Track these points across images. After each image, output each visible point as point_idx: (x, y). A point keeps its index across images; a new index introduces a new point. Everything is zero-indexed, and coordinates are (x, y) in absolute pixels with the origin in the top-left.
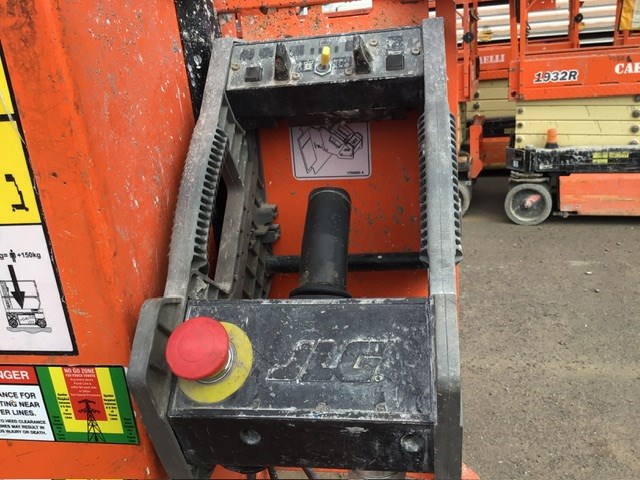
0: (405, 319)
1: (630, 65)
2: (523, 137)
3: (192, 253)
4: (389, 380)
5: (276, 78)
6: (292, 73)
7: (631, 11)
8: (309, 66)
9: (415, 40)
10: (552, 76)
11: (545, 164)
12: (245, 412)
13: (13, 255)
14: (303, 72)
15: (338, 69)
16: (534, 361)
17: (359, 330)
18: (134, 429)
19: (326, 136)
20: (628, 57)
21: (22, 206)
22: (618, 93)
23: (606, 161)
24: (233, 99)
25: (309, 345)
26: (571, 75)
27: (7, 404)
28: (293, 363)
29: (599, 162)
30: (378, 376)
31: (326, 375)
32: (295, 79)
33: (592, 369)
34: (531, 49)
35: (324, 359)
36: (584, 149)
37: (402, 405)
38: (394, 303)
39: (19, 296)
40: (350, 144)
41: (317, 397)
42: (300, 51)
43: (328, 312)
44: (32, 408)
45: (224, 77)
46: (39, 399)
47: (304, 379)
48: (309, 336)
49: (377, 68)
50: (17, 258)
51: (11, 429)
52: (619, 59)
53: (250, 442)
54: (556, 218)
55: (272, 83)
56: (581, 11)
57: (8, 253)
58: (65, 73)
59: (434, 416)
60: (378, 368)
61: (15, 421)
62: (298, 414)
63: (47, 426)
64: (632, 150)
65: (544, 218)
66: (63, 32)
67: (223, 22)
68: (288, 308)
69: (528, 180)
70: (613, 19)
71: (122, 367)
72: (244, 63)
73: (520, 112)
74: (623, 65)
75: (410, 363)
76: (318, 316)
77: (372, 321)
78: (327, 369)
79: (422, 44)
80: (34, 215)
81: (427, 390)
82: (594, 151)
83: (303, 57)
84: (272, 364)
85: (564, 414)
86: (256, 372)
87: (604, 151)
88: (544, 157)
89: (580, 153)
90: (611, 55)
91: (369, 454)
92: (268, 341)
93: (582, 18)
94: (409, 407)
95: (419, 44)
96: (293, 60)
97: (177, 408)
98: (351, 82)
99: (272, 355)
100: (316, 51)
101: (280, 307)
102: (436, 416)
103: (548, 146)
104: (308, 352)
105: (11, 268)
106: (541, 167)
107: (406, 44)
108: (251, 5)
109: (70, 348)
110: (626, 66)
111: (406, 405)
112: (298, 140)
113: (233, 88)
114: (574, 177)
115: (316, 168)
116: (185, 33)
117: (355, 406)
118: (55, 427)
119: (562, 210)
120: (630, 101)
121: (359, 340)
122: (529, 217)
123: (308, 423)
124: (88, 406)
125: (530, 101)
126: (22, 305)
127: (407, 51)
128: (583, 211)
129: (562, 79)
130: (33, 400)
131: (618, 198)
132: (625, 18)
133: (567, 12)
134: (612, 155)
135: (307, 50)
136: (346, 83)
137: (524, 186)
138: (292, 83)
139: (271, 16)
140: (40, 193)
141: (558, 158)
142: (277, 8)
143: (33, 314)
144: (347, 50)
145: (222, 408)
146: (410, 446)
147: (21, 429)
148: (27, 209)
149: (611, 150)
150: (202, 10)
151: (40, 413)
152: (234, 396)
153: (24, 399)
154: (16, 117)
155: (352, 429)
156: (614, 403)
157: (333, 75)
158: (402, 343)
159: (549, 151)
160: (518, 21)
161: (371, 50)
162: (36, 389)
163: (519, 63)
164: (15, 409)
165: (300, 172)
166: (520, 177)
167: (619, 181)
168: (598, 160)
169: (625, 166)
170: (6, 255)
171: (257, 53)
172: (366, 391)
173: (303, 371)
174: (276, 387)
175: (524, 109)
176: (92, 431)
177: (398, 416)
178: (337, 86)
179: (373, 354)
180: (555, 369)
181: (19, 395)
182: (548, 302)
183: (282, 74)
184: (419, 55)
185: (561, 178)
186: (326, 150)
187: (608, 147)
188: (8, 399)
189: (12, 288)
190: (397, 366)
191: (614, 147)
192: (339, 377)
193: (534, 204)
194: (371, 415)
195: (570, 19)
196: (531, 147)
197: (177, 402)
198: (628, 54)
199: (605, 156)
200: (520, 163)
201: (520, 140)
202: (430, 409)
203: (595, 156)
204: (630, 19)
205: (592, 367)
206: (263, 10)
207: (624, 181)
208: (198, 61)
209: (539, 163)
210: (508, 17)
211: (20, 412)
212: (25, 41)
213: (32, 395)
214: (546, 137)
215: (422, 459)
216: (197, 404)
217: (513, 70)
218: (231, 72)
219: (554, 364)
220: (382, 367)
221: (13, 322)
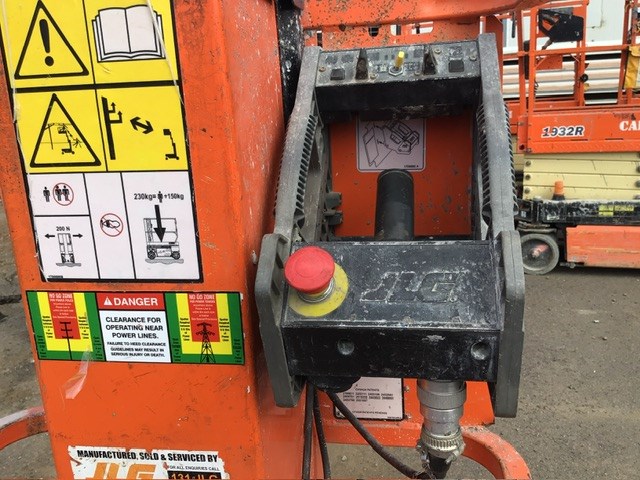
0: (472, 256)
1: (634, 123)
2: (531, 188)
3: (294, 207)
4: (462, 301)
5: (357, 78)
6: (370, 74)
7: (636, 71)
8: (383, 69)
9: (472, 50)
10: (559, 132)
11: (553, 215)
12: (344, 323)
13: (160, 196)
14: (380, 72)
15: (409, 71)
16: (544, 404)
17: (436, 265)
18: (241, 350)
19: (388, 133)
20: (633, 115)
21: (174, 156)
22: (623, 150)
23: (612, 214)
24: (320, 93)
25: (394, 275)
26: (577, 131)
27: (135, 328)
28: (382, 288)
29: (605, 214)
30: (452, 297)
31: (410, 296)
32: (372, 78)
33: (603, 412)
34: (538, 106)
35: (407, 285)
36: (590, 202)
37: (473, 318)
38: (465, 244)
39: (160, 231)
40: (408, 141)
41: (402, 313)
42: (376, 57)
43: (409, 251)
44: (156, 332)
45: (313, 76)
46: (163, 323)
47: (392, 299)
48: (394, 269)
49: (441, 69)
50: (164, 199)
51: (135, 352)
52: (624, 117)
53: (345, 353)
54: (563, 268)
55: (353, 81)
56: (586, 72)
57: (157, 194)
58: (222, 49)
59: (501, 325)
60: (452, 291)
61: (139, 344)
62: (388, 324)
63: (167, 349)
64: (637, 204)
65: (551, 268)
66: (224, 18)
67: (307, 37)
68: (376, 248)
69: (535, 230)
70: (617, 81)
71: (238, 293)
72: (329, 66)
73: (528, 164)
74: (627, 123)
75: (478, 287)
76: (400, 255)
77: (445, 258)
78: (410, 292)
79: (478, 52)
80: (183, 163)
81: (493, 308)
82: (600, 204)
83: (379, 62)
84: (364, 289)
85: (575, 455)
86: (351, 295)
87: (610, 204)
88: (551, 208)
89: (587, 206)
90: (616, 113)
91: (443, 362)
92: (360, 274)
93: (587, 79)
94: (479, 319)
95: (475, 53)
96: (370, 64)
97: (288, 321)
98: (420, 81)
99: (363, 283)
100: (389, 57)
101: (368, 248)
102: (502, 324)
103: (555, 197)
104: (394, 280)
105: (157, 208)
106: (548, 218)
107: (464, 53)
108: (332, 23)
109: (198, 277)
110: (630, 123)
111: (476, 317)
112: (364, 137)
113: (321, 85)
114: (581, 229)
115: (378, 161)
116: (282, 41)
117: (434, 318)
118: (173, 349)
119: (569, 260)
120: (635, 157)
121: (436, 272)
122: (537, 266)
123: (397, 331)
124: (205, 329)
125: (537, 154)
126: (161, 239)
127: (466, 58)
128: (590, 262)
129: (569, 134)
130: (157, 324)
131: (623, 250)
132: (630, 78)
133: (573, 73)
134: (617, 208)
135: (382, 56)
136: (416, 82)
137: (532, 236)
138: (369, 81)
139: (348, 33)
140: (190, 146)
141: (565, 210)
142: (354, 26)
143: (170, 247)
144: (415, 56)
145: (325, 320)
146: (477, 355)
147: (143, 352)
148: (178, 158)
149: (617, 203)
150: (294, 24)
151: (163, 336)
152: (334, 312)
153: (150, 324)
154: (179, 82)
155: (432, 338)
156: (623, 444)
157: (404, 75)
158: (471, 274)
159: (556, 202)
160: (527, 78)
161: (436, 56)
162: (162, 315)
163: (527, 118)
164: (140, 332)
165: (363, 165)
166: (528, 227)
167: (625, 233)
168: (604, 212)
169: (630, 219)
170: (154, 197)
171: (340, 58)
172: (442, 308)
173: (390, 294)
174: (369, 306)
175: (532, 161)
176: (205, 353)
177: (470, 326)
178: (408, 83)
179: (448, 281)
180: (565, 412)
181: (146, 320)
182: (558, 348)
183: (362, 73)
184: (477, 61)
185: (568, 229)
186: (387, 146)
187: (613, 201)
188: (136, 324)
189: (155, 225)
190: (468, 289)
191: (619, 201)
192: (421, 298)
193: (541, 254)
194: (448, 326)
195: (576, 80)
196: (539, 198)
197: (288, 316)
198: (631, 112)
199: (611, 209)
200: (528, 214)
201: (527, 192)
202: (497, 320)
203: (601, 208)
204: (634, 78)
205: (601, 411)
206: (342, 27)
207: (629, 233)
208: (288, 65)
209: (546, 214)
210: (517, 76)
211: (144, 336)
212: (195, 23)
213: (158, 320)
214: (553, 189)
215: (487, 367)
216: (304, 317)
217: (522, 125)
218: (319, 73)
219: (563, 407)
220: (455, 291)
221: (152, 254)
